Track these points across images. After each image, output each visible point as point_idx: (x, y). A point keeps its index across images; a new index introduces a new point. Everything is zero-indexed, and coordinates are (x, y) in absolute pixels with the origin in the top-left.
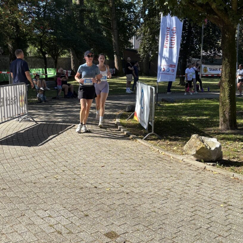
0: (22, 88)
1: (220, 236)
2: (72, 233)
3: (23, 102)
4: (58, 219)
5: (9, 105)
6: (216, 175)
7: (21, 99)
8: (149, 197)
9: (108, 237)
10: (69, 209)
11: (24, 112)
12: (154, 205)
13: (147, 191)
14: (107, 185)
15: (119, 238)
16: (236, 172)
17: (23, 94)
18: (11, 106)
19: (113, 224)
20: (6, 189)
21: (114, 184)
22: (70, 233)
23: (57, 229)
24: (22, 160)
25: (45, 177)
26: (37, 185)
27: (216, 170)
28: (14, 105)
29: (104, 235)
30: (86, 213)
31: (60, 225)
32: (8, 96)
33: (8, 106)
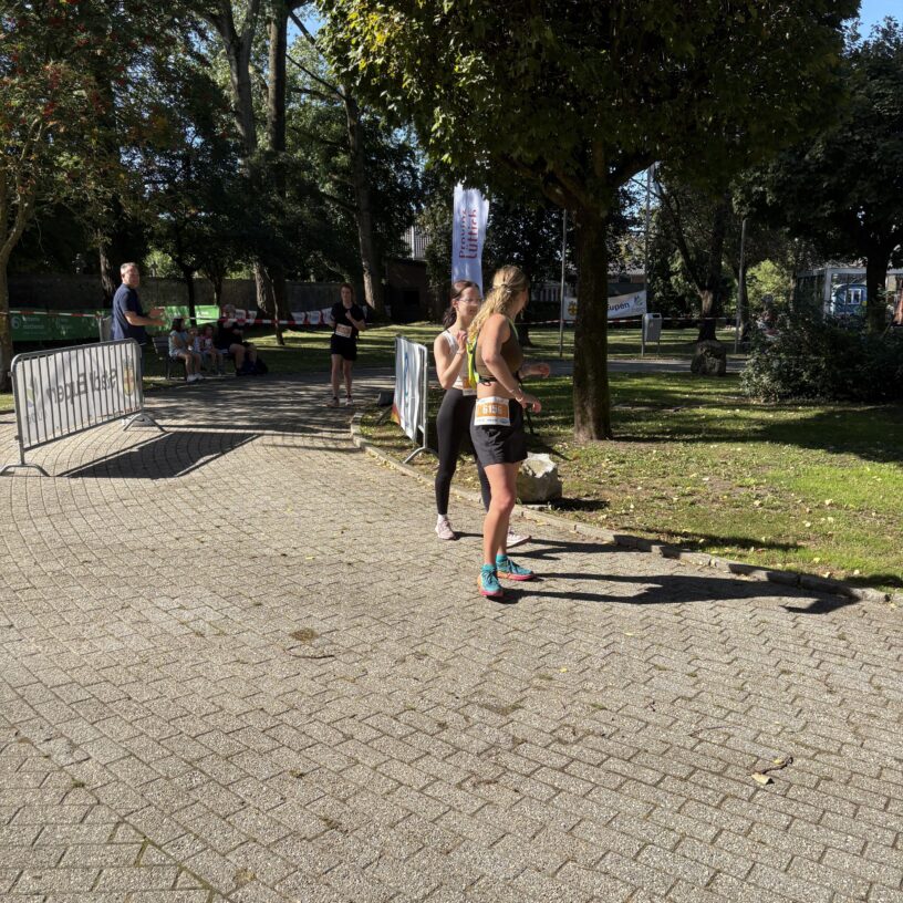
0: (129, 351)
1: (516, 630)
2: (226, 635)
3: (132, 384)
4: (198, 612)
5: (99, 389)
6: (542, 528)
7: (125, 376)
8: (392, 568)
9: (297, 639)
10: (224, 595)
11: (133, 406)
12: (399, 583)
13: (392, 559)
14: (308, 550)
15: (318, 641)
16: (585, 521)
17: (130, 364)
18: (103, 392)
19: (309, 616)
20: (90, 562)
21: (325, 549)
22: (222, 633)
23: (196, 629)
24: (126, 507)
25: (177, 539)
26: (159, 553)
27: (544, 518)
28: (109, 391)
29: (290, 635)
30: (256, 600)
31: (201, 623)
32: (95, 369)
33: (96, 393)
